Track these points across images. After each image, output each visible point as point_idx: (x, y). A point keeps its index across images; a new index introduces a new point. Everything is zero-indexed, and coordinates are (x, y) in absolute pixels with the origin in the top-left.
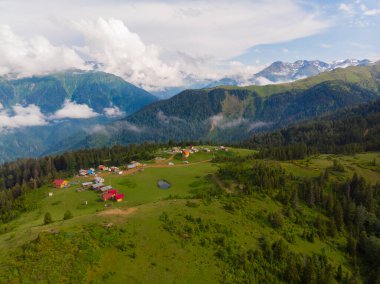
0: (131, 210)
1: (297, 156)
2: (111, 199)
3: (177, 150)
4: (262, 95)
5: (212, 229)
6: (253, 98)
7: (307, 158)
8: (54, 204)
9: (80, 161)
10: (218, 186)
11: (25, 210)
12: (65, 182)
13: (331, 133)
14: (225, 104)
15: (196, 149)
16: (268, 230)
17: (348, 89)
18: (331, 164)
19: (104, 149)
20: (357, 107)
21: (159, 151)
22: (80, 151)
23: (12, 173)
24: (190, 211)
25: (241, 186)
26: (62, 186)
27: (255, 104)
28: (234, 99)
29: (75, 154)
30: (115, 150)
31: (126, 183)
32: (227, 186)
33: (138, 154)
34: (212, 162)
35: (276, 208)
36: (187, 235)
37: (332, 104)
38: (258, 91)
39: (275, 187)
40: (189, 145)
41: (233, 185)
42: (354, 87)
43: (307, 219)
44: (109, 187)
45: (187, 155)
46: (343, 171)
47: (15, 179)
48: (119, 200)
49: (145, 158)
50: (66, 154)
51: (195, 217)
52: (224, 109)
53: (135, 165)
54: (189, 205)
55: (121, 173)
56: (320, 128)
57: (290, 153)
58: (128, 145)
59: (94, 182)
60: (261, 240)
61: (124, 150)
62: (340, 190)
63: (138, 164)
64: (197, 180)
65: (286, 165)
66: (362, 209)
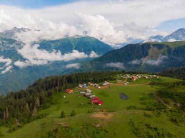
2: (95, 103)
3: (128, 76)
6: (166, 49)
8: (66, 103)
9: (79, 79)
10: (159, 102)
11: (52, 104)
12: (72, 91)
14: (150, 52)
15: (139, 76)
19: (89, 73)
21: (118, 76)
22: (79, 74)
23: (49, 82)
25: (178, 105)
26: (70, 93)
27: (168, 52)
28: (155, 49)
29: (76, 75)
31: (103, 93)
34: (150, 84)
40: (135, 73)
41: (172, 103)
44: (94, 96)
45: (135, 80)
47: (49, 85)
48: (100, 105)
49: (111, 79)
50: (72, 74)
52: (149, 54)
53: (106, 83)
54: (145, 115)
55: (99, 87)
59: (86, 91)
61: (99, 74)
63: (108, 83)
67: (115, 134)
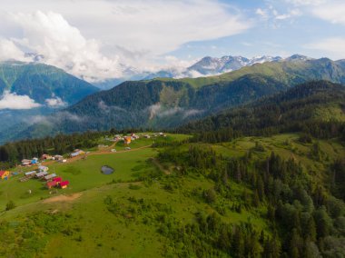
0: (76, 196)
1: (225, 139)
2: (56, 186)
3: (119, 137)
4: (194, 86)
5: (153, 208)
6: (187, 89)
7: (233, 141)
9: (23, 151)
10: (158, 169)
12: (7, 173)
13: (253, 118)
14: (162, 94)
15: (136, 136)
16: (203, 205)
17: (265, 81)
18: (253, 145)
19: (47, 139)
20: (272, 96)
21: (102, 139)
22: (22, 142)
24: (132, 193)
26: (3, 177)
27: (189, 94)
28: (170, 90)
29: (17, 145)
30: (58, 139)
31: (71, 170)
32: (166, 168)
33: (82, 143)
34: (152, 147)
35: (208, 185)
36: (130, 215)
37: (253, 93)
38: (190, 83)
39: (207, 167)
40: (130, 132)
42: (270, 80)
43: (235, 193)
44: (54, 175)
45: (129, 142)
46: (263, 151)
48: (64, 187)
49: (88, 146)
50: (7, 144)
51: (137, 198)
52: (161, 99)
53: (78, 153)
54: (131, 188)
55: (65, 161)
56: (244, 114)
57: (219, 137)
58: (71, 134)
59: (38, 171)
60: (197, 214)
61: (67, 139)
62: (261, 167)
63: (81, 152)
64: (138, 164)
65: (216, 148)
66: (278, 181)
67: (81, 218)
